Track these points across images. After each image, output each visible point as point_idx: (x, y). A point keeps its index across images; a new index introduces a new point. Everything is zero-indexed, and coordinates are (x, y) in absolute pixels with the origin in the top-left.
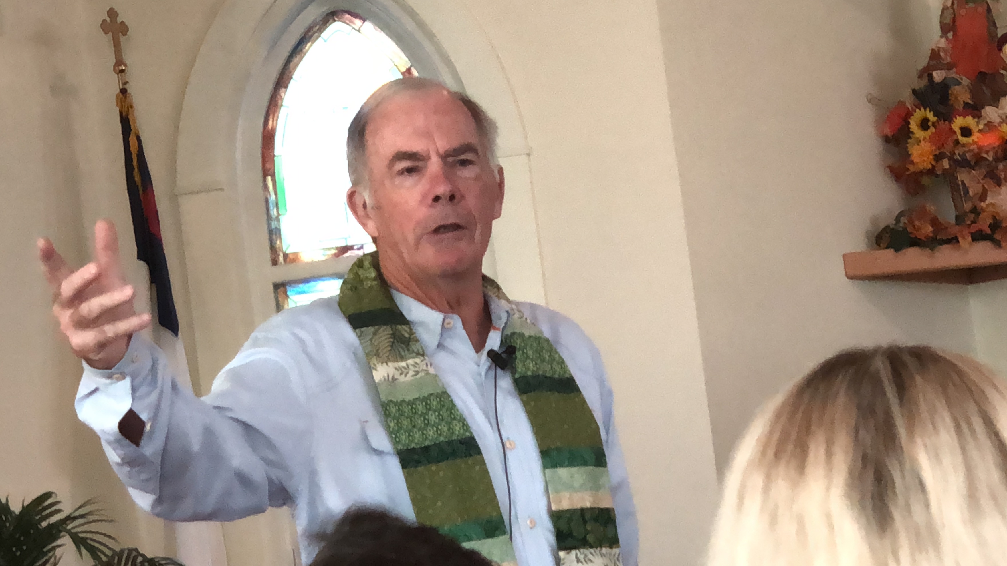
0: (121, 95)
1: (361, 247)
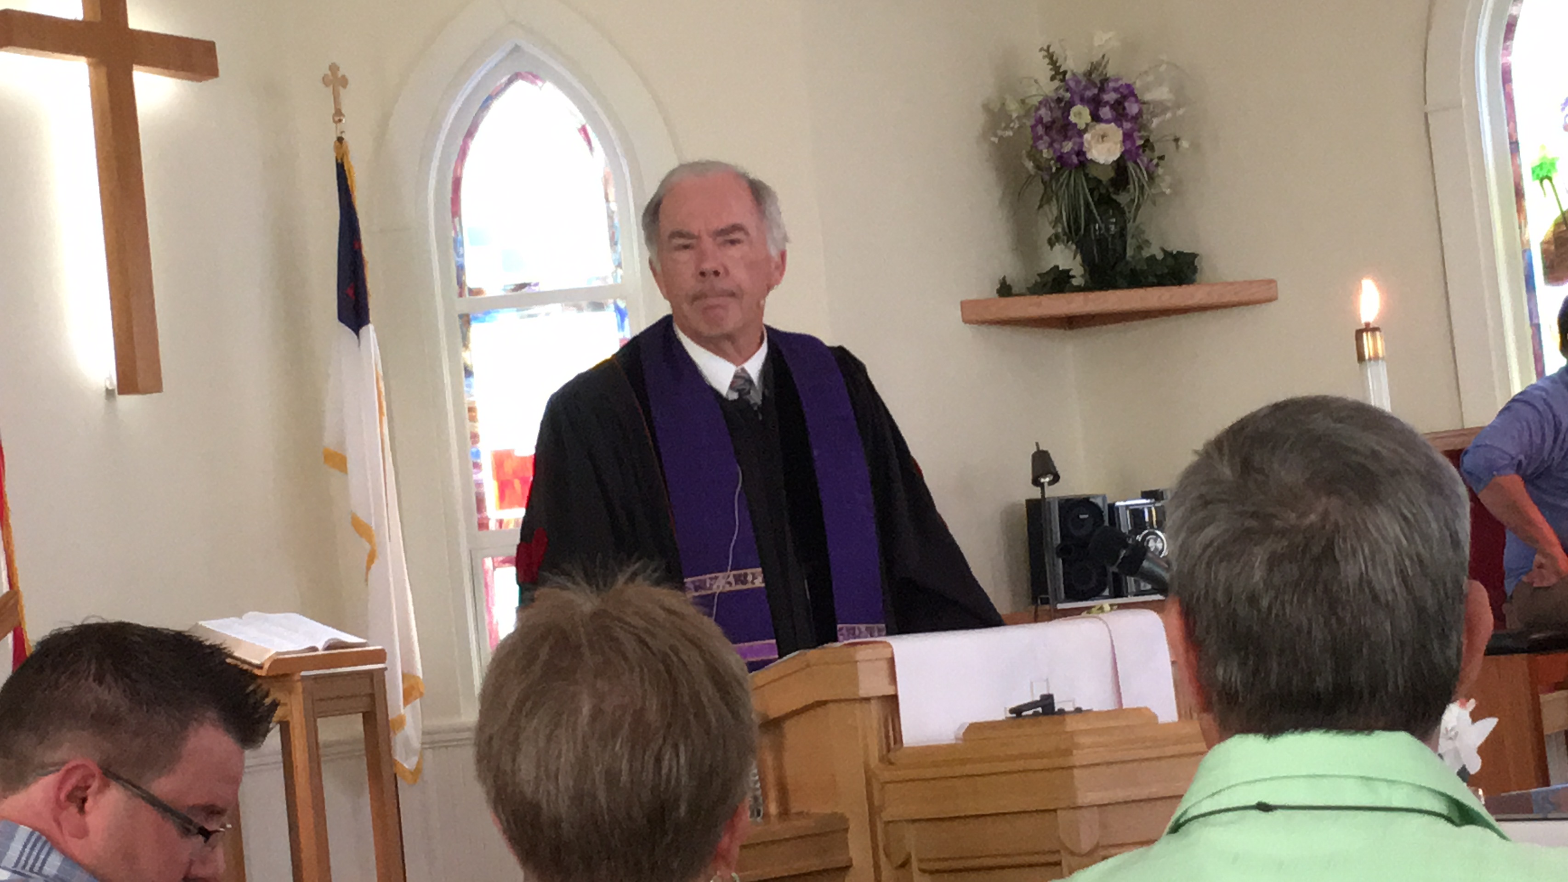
0: (338, 144)
1: (537, 284)
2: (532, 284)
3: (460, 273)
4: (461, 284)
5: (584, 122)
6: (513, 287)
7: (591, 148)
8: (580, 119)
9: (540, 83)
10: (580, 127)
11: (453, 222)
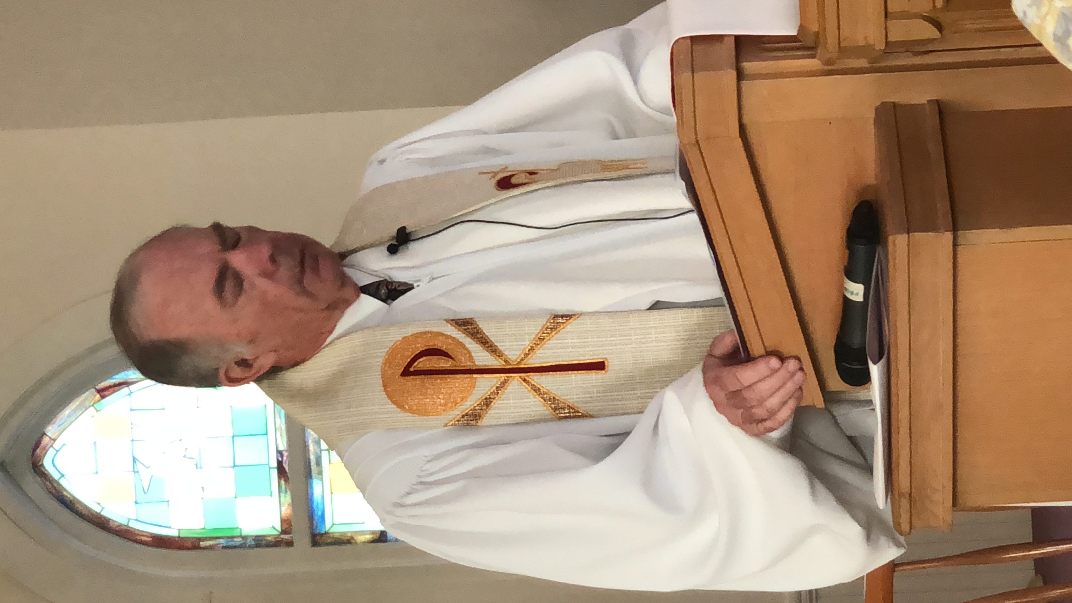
1: (280, 453)
2: (280, 459)
3: (263, 542)
4: (276, 543)
5: (94, 390)
6: (283, 482)
7: (126, 384)
8: (90, 395)
9: (46, 440)
10: (98, 396)
11: (205, 548)
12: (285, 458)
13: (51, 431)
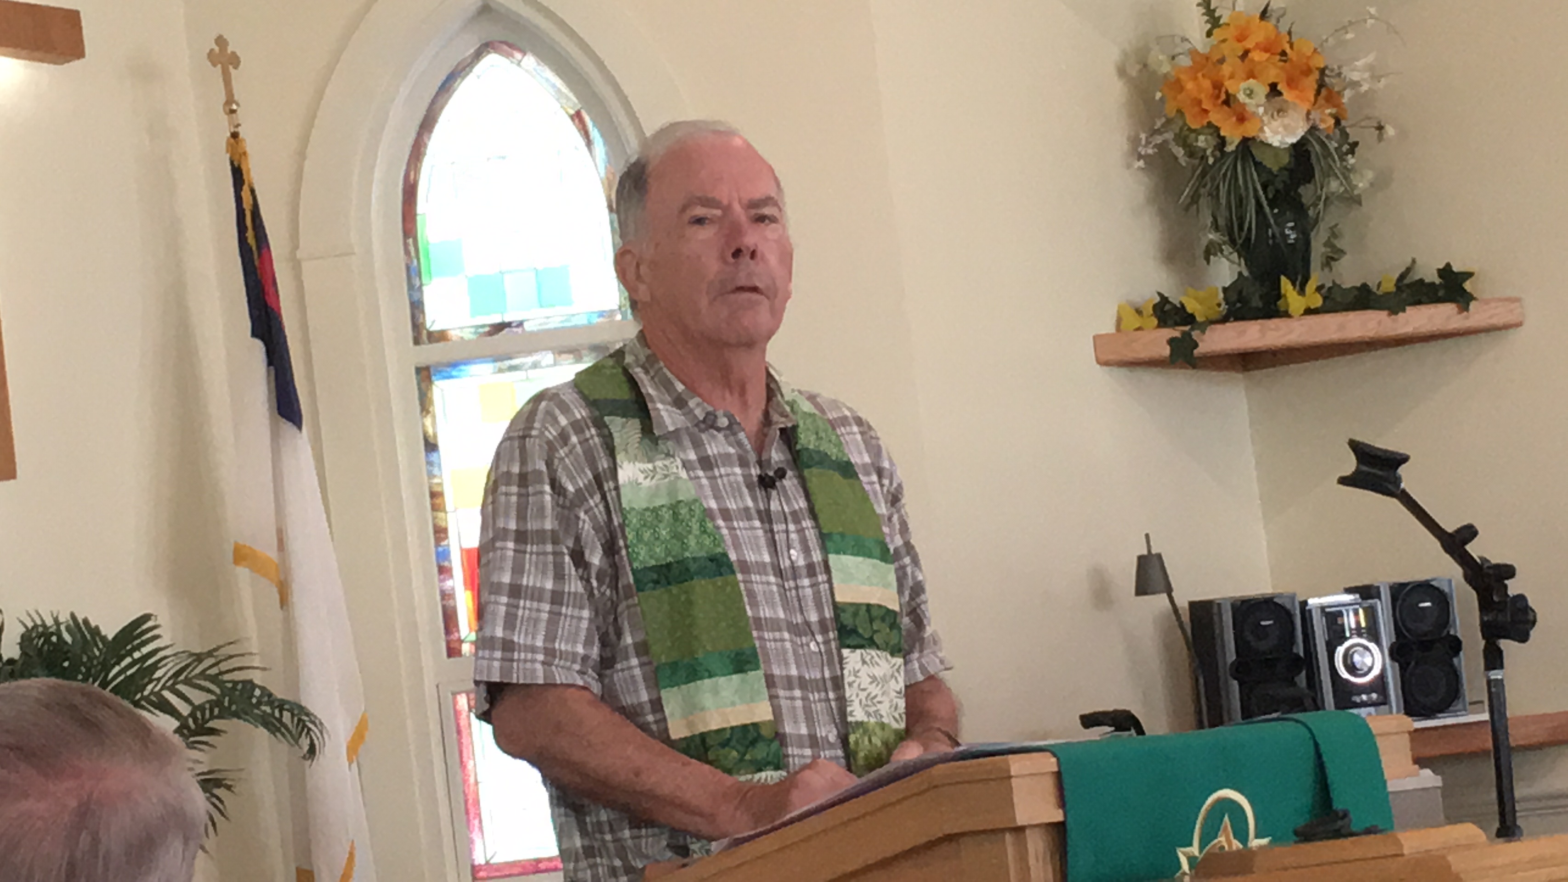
0: (232, 140)
1: (520, 324)
2: (514, 325)
3: (416, 311)
4: (417, 326)
5: (579, 106)
6: (487, 329)
7: (589, 143)
8: (573, 102)
10: (572, 112)
11: (406, 245)
12: (515, 330)
13: (530, 61)
